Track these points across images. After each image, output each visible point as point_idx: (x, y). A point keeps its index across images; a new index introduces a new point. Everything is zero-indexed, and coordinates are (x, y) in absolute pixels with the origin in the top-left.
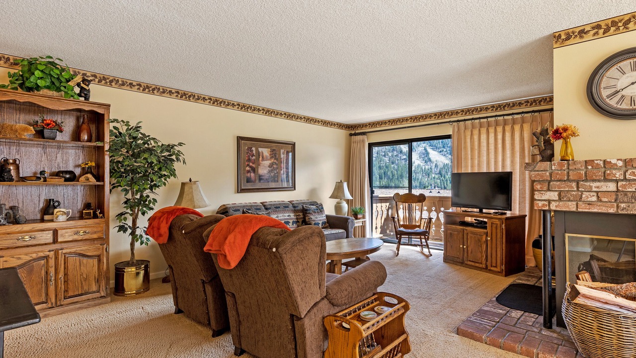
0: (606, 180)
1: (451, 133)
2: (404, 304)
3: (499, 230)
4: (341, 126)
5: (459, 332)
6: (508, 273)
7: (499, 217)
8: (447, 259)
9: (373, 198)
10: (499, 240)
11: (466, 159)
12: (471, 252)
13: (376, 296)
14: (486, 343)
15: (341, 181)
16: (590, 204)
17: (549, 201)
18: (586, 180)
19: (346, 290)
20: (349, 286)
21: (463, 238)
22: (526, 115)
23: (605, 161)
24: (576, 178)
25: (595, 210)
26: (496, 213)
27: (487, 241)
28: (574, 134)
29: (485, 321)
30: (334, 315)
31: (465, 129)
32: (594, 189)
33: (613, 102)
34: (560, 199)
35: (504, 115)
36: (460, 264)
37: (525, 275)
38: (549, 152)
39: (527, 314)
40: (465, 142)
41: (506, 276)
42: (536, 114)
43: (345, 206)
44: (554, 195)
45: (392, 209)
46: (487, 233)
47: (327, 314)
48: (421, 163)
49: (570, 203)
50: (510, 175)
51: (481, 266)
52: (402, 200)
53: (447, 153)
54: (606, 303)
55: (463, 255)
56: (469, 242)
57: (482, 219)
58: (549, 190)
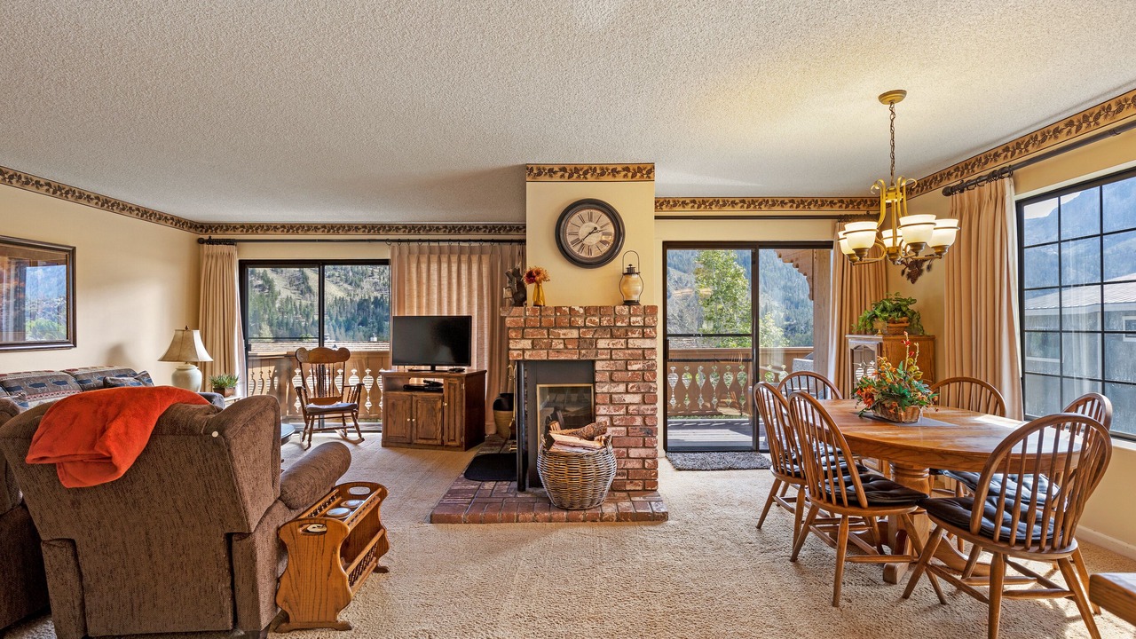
0: (571, 327)
1: (388, 257)
2: (380, 490)
3: (457, 393)
4: (179, 222)
5: (434, 519)
6: (469, 445)
7: (457, 374)
8: (386, 443)
9: (250, 358)
10: (458, 404)
11: (411, 296)
12: (423, 426)
13: (335, 492)
14: (465, 523)
15: (186, 328)
16: (558, 351)
17: (524, 350)
18: (555, 327)
19: (308, 484)
20: (311, 477)
21: (411, 408)
22: (484, 244)
23: (570, 308)
24: (547, 325)
25: (563, 358)
26: (454, 370)
27: (443, 407)
28: (545, 279)
29: (460, 500)
30: (296, 519)
31: (409, 253)
32: (562, 337)
33: (575, 249)
34: (533, 348)
35: (459, 241)
36: (407, 445)
37: (487, 445)
38: (521, 295)
39: (499, 483)
40: (409, 273)
41: (466, 450)
42: (496, 244)
43: (196, 375)
44: (527, 344)
45: (280, 377)
46: (443, 397)
47: (283, 523)
48: (293, 295)
49: (542, 351)
50: (468, 319)
51: (435, 442)
52: (311, 359)
53: (341, 280)
54: (574, 446)
55: (411, 432)
56: (419, 412)
57: (432, 380)
58: (523, 338)
